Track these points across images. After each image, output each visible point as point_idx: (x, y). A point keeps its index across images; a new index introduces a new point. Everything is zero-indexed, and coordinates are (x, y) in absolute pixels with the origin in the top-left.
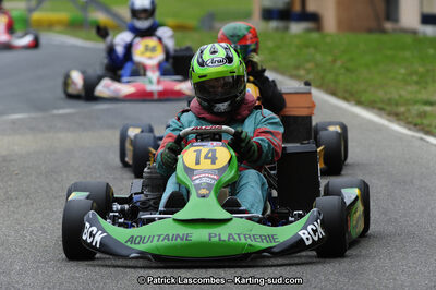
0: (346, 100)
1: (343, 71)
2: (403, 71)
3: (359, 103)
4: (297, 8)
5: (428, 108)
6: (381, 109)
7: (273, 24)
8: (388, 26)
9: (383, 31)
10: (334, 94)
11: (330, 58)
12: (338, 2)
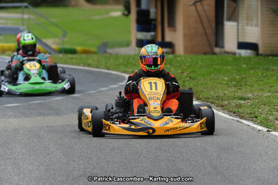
1: (188, 79)
2: (226, 78)
4: (159, 39)
5: (242, 102)
8: (217, 50)
9: (214, 54)
11: (180, 71)
12: (185, 36)
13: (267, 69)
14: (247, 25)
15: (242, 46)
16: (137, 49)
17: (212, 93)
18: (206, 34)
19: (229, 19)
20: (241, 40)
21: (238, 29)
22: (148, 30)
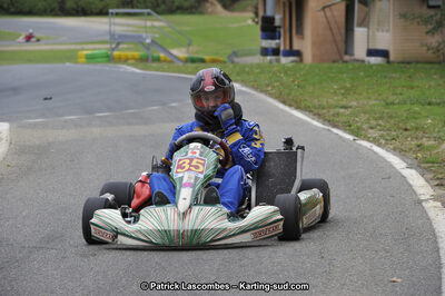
0: (290, 106)
1: (296, 87)
2: (336, 87)
3: (298, 108)
4: (287, 47)
5: (342, 110)
6: (310, 111)
7: (269, 58)
8: (346, 58)
9: (344, 62)
10: (284, 102)
11: (291, 80)
12: (314, 43)
13: (385, 77)
14: (378, 30)
15: (371, 53)
16: (262, 58)
17: (316, 101)
18: (335, 41)
19: (360, 25)
20: (371, 47)
21: (368, 35)
22: (273, 38)
